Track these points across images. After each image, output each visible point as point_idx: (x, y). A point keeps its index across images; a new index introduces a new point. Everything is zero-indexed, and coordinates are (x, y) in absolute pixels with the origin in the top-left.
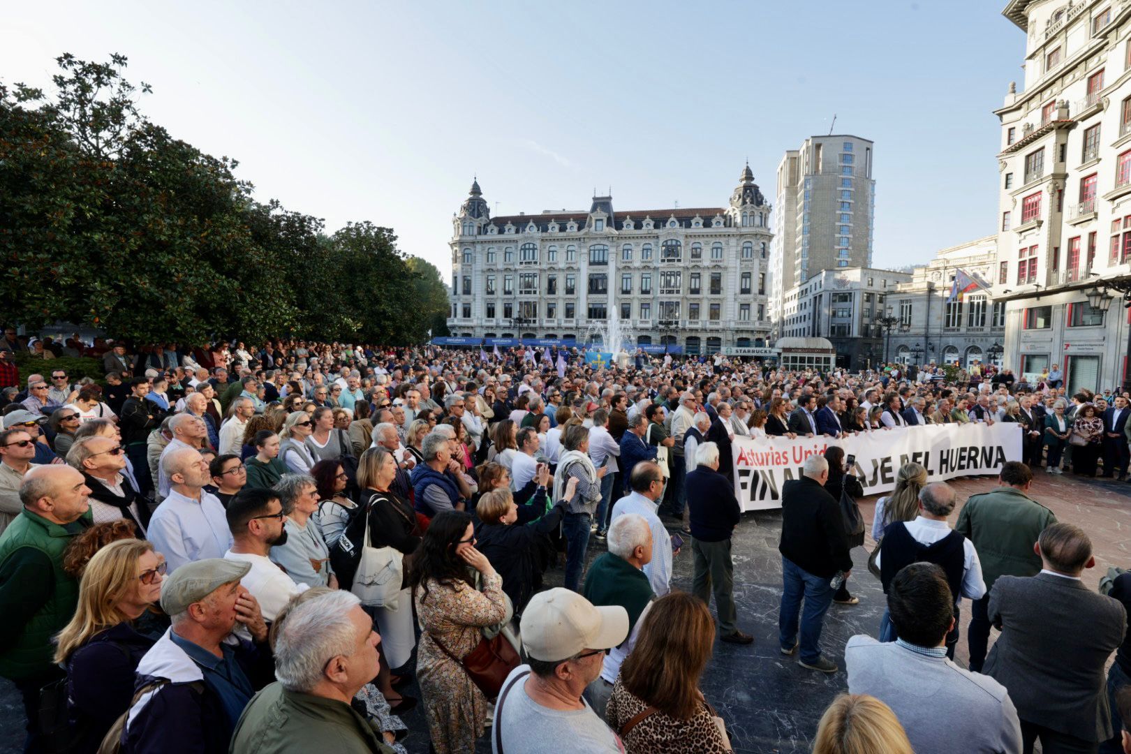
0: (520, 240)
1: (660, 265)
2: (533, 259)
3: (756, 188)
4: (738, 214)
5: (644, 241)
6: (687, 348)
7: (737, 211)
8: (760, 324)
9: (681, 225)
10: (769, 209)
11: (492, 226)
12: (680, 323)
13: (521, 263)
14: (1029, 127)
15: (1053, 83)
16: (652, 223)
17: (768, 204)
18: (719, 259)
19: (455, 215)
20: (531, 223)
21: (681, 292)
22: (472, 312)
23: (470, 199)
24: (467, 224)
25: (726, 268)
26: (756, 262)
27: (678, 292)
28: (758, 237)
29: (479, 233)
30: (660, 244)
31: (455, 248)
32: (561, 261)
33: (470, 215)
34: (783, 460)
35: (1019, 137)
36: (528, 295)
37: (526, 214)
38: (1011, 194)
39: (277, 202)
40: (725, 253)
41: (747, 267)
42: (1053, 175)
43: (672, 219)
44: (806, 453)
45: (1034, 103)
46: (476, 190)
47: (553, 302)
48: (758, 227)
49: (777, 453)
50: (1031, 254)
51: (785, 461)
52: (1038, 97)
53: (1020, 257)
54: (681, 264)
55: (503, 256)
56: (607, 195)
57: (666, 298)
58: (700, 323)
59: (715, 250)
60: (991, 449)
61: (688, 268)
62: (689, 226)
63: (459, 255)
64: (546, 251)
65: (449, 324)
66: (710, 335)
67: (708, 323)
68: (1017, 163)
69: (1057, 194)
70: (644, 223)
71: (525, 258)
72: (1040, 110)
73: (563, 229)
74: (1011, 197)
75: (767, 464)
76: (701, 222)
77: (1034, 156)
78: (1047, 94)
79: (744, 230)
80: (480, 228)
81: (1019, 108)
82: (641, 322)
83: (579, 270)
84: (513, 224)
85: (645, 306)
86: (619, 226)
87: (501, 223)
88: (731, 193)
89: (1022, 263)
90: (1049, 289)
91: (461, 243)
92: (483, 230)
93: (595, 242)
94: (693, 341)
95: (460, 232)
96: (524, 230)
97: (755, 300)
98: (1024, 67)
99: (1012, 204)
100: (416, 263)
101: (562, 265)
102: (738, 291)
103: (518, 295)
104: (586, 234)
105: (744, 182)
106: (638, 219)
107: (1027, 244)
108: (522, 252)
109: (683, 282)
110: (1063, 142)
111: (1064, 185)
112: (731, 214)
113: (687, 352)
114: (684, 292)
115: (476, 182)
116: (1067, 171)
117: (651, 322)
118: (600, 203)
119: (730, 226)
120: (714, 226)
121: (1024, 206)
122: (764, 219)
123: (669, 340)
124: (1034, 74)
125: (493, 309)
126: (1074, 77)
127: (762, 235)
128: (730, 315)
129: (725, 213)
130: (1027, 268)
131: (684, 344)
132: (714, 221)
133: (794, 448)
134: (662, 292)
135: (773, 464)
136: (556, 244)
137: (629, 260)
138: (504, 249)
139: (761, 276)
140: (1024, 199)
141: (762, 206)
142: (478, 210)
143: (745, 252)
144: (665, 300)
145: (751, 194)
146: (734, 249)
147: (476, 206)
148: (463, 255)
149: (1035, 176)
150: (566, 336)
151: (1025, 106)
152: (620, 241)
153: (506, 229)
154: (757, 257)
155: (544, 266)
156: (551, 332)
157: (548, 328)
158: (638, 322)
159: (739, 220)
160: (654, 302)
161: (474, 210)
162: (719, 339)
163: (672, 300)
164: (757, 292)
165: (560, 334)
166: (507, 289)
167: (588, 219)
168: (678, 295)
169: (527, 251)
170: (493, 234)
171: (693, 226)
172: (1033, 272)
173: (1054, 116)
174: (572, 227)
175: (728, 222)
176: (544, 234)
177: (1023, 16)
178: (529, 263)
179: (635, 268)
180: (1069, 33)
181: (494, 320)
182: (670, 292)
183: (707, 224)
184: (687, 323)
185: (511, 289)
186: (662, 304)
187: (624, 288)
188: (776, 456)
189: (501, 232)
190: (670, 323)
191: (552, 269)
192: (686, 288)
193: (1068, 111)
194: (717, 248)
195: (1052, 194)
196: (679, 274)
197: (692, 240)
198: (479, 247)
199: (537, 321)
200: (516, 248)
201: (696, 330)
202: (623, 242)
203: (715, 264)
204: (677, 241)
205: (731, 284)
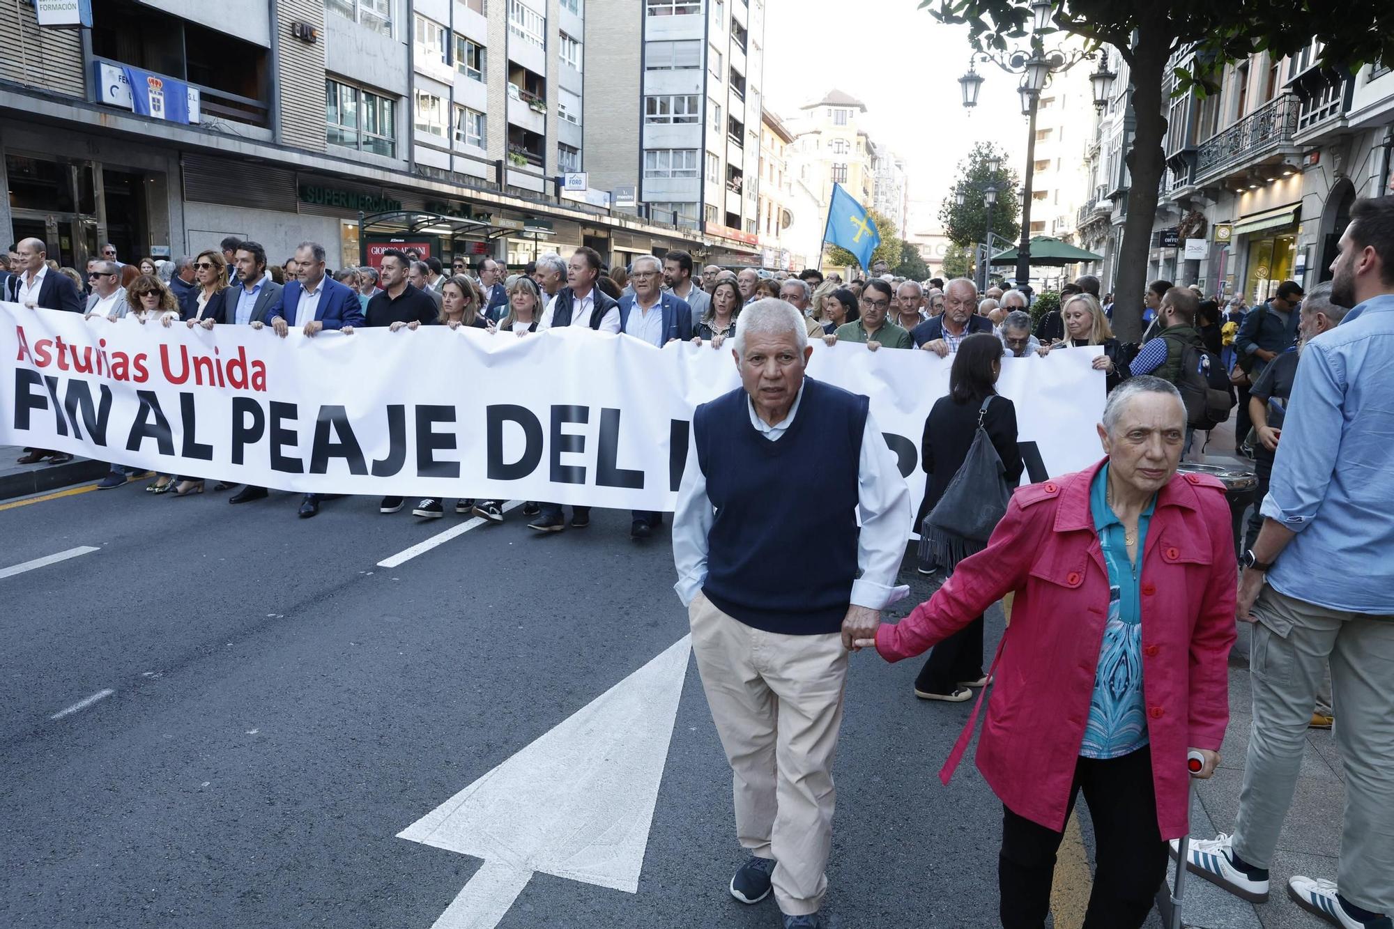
34: (135, 372)
44: (198, 363)
51: (140, 374)
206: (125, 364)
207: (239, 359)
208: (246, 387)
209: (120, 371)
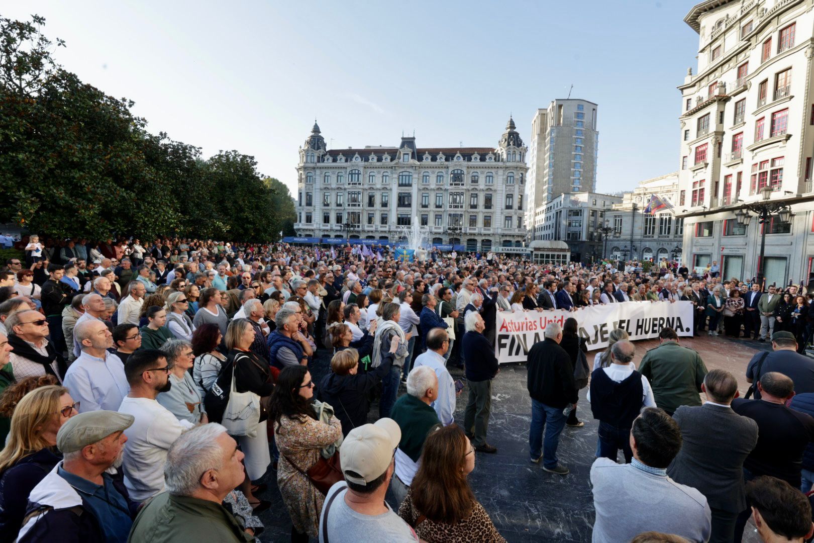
0: (349, 166)
1: (449, 187)
2: (358, 181)
3: (517, 134)
4: (505, 152)
5: (437, 170)
6: (468, 247)
7: (504, 150)
8: (519, 230)
9: (464, 159)
10: (526, 150)
11: (328, 156)
12: (463, 229)
13: (349, 184)
14: (700, 99)
15: (716, 70)
16: (444, 157)
17: (525, 146)
18: (491, 184)
19: (301, 147)
20: (357, 155)
21: (464, 207)
22: (313, 219)
23: (312, 136)
24: (310, 154)
25: (495, 191)
26: (517, 187)
27: (462, 207)
28: (518, 169)
29: (319, 162)
30: (450, 172)
31: (300, 172)
32: (378, 183)
33: (311, 148)
34: (534, 327)
35: (693, 105)
36: (354, 208)
37: (353, 148)
38: (688, 144)
39: (165, 134)
40: (495, 179)
41: (510, 190)
42: (715, 132)
43: (458, 154)
45: (703, 83)
46: (316, 129)
47: (372, 212)
48: (518, 162)
49: (530, 322)
50: (700, 186)
52: (706, 78)
53: (694, 187)
54: (464, 187)
55: (336, 178)
56: (412, 136)
57: (453, 211)
58: (477, 229)
59: (488, 178)
60: (673, 318)
61: (469, 190)
62: (470, 160)
63: (303, 177)
64: (367, 176)
65: (295, 227)
66: (484, 238)
67: (483, 230)
68: (692, 123)
69: (718, 145)
70: (438, 157)
71: (352, 181)
72: (708, 87)
73: (379, 160)
74: (688, 147)
75: (522, 330)
76: (479, 157)
77: (703, 119)
78: (712, 77)
79: (508, 164)
80: (319, 157)
81: (694, 86)
82: (435, 228)
83: (391, 190)
84: (344, 155)
85: (438, 217)
86: (420, 159)
87: (334, 154)
88: (500, 138)
89: (695, 192)
90: (712, 210)
91: (305, 168)
92: (321, 159)
93: (403, 170)
94: (472, 242)
95: (304, 160)
96: (351, 160)
97: (516, 213)
98: (697, 57)
99: (689, 151)
100: (272, 182)
101: (379, 186)
102: (504, 207)
103: (347, 207)
104: (397, 164)
105: (509, 130)
106: (434, 154)
107: (698, 179)
108: (350, 176)
109: (465, 200)
110: (722, 110)
111: (722, 140)
112: (500, 152)
113: (468, 250)
114: (466, 207)
115: (316, 124)
116: (724, 130)
117: (442, 228)
118: (406, 142)
119: (499, 161)
120: (487, 160)
121: (696, 153)
122: (522, 156)
123: (455, 241)
124: (704, 63)
125: (328, 217)
126: (729, 66)
127: (521, 168)
128: (498, 225)
129: (495, 151)
130: (698, 196)
131: (465, 244)
132: (487, 157)
133: (541, 318)
134: (451, 207)
135: (527, 330)
136: (375, 170)
137: (427, 183)
138: (336, 173)
139: (520, 197)
140: (697, 148)
141: (521, 148)
142: (318, 144)
143: (509, 180)
144: (452, 213)
145: (514, 139)
146: (501, 177)
147: (316, 141)
148: (307, 177)
149: (704, 133)
150: (381, 238)
151: (698, 84)
152: (421, 169)
153: (339, 159)
154: (517, 184)
155: (366, 187)
156: (370, 234)
157: (368, 231)
158: (433, 228)
159: (505, 156)
160: (445, 214)
161: (315, 144)
162: (490, 241)
163: (457, 213)
164: (517, 208)
165: (377, 236)
166: (338, 202)
167: (398, 153)
168: (461, 209)
169: (354, 175)
170: (329, 162)
171: (473, 160)
172: (701, 199)
173: (716, 92)
174: (386, 158)
175: (497, 158)
176: (366, 163)
177: (697, 23)
178: (355, 184)
179: (431, 190)
180: (726, 36)
181: (329, 225)
182: (456, 207)
183: (483, 159)
184: (468, 229)
185: (341, 202)
186: (450, 215)
187: (424, 204)
188: (529, 324)
189: (335, 160)
190: (456, 229)
191: (371, 188)
192: (467, 204)
193: (725, 90)
194: (489, 176)
195: (715, 145)
196: (462, 194)
197: (472, 170)
198: (318, 172)
199: (361, 227)
200: (346, 173)
201: (474, 234)
202: (423, 170)
203: (487, 187)
204: (461, 171)
205: (499, 202)
206: (531, 325)
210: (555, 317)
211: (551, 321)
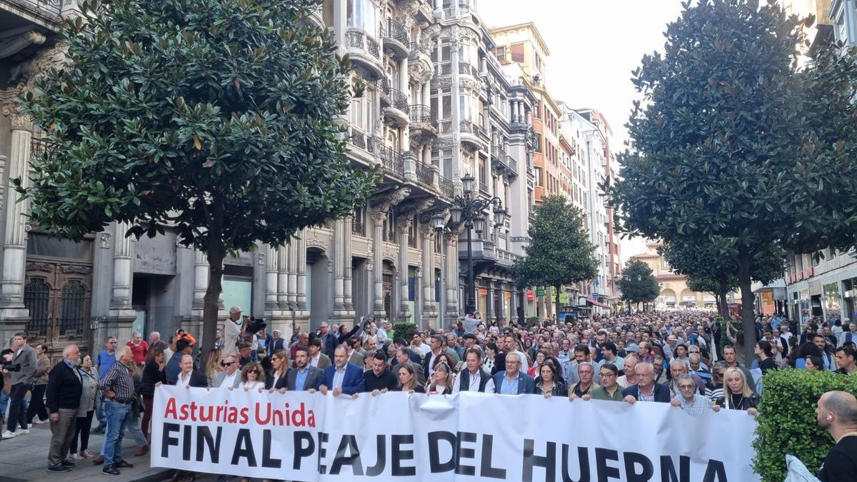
34: (240, 417)
51: (243, 419)
75: (218, 419)
133: (258, 405)
135: (225, 421)
188: (229, 412)
206: (235, 414)
207: (300, 409)
208: (304, 425)
209: (232, 418)
210: (287, 405)
211: (278, 412)
